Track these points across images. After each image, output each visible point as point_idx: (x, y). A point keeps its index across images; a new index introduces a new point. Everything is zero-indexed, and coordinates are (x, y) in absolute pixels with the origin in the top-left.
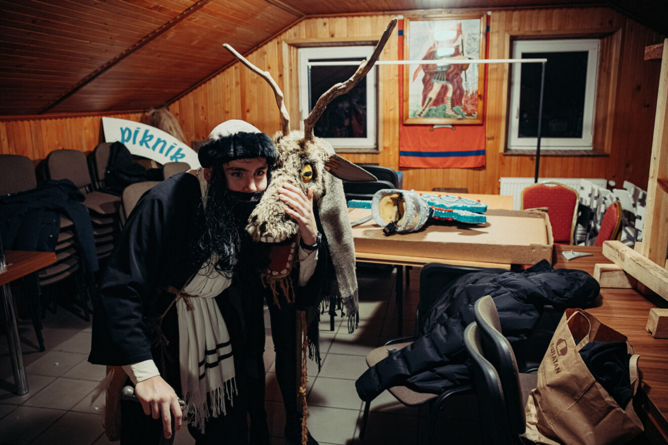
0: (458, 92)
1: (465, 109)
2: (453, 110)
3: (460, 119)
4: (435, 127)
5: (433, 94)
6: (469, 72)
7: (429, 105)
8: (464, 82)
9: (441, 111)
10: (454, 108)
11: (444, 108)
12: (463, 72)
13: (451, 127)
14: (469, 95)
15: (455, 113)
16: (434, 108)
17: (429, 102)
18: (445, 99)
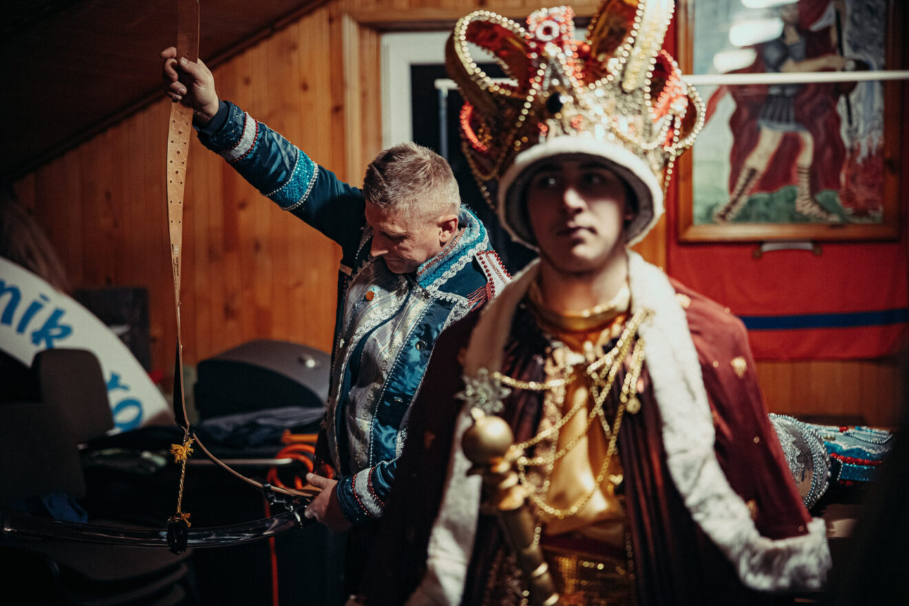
0: (828, 153)
1: (849, 198)
2: (815, 202)
3: (834, 226)
4: (766, 248)
5: (758, 160)
6: (859, 99)
7: (747, 191)
8: (844, 127)
9: (781, 203)
10: (819, 197)
11: (790, 196)
12: (842, 100)
13: (809, 246)
14: (859, 160)
15: (822, 208)
16: (764, 195)
17: (748, 181)
18: (794, 170)
